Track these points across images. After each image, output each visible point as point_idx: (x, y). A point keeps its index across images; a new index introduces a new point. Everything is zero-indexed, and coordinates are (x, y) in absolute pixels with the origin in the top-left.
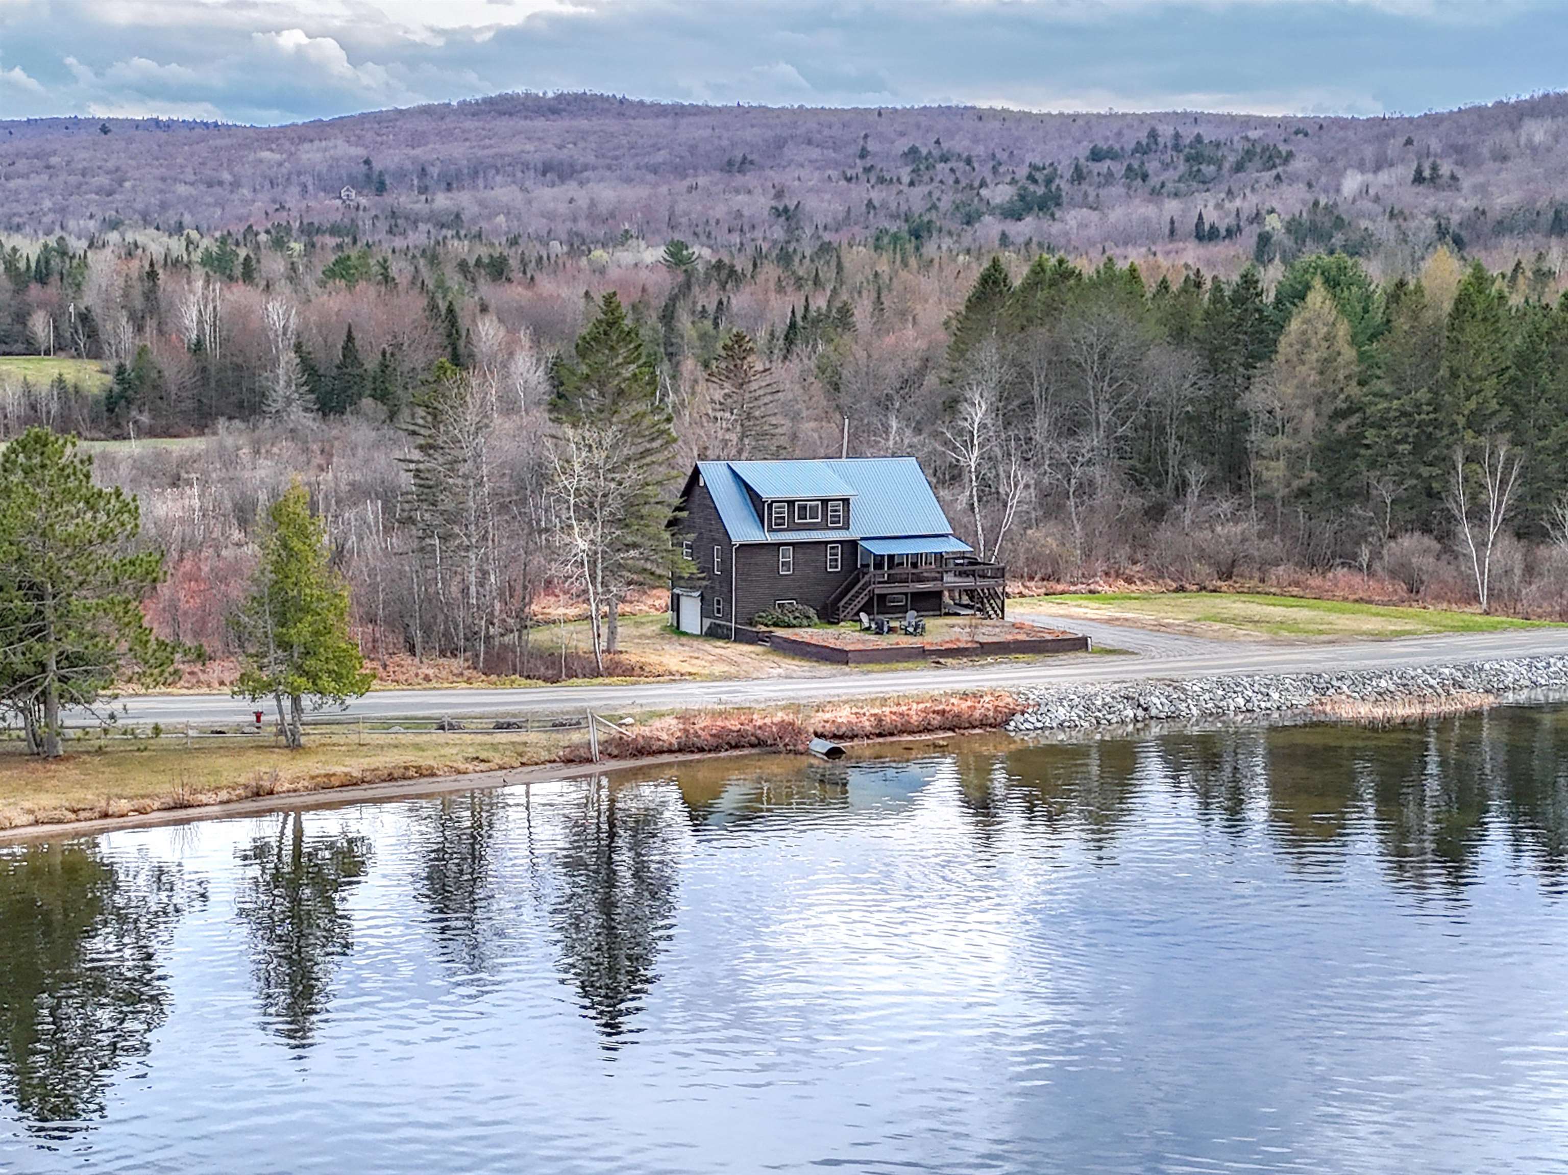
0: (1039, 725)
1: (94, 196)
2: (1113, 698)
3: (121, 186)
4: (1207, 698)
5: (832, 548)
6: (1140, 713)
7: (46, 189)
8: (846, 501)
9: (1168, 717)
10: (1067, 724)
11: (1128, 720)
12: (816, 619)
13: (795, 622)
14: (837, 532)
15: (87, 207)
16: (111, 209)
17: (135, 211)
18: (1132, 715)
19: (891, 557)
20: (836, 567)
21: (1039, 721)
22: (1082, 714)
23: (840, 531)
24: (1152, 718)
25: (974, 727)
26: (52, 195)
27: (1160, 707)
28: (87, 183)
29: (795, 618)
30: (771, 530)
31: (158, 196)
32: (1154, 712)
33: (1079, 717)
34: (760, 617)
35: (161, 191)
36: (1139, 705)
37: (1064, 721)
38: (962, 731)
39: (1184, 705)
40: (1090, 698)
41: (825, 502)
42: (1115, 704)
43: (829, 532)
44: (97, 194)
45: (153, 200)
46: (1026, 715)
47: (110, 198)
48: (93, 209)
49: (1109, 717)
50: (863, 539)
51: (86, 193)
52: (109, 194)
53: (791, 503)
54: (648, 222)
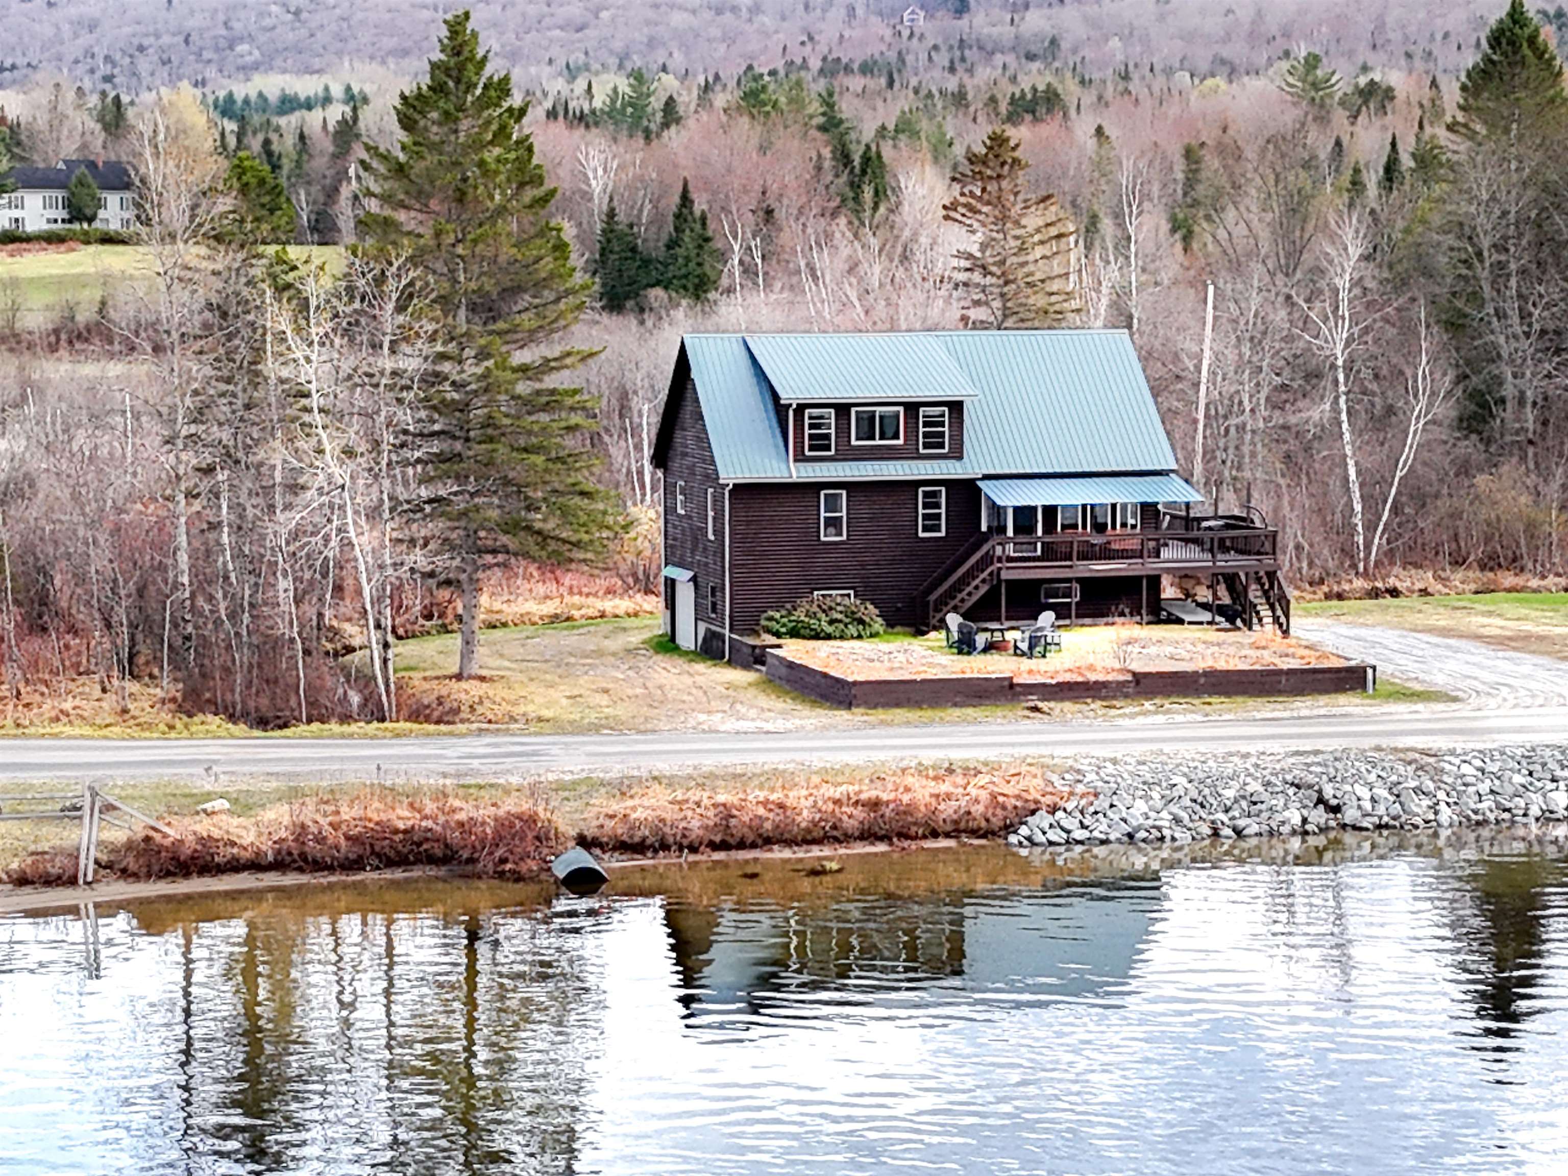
0: (1079, 834)
1: (557, 32)
2: (1267, 784)
3: (597, 17)
4: (1484, 787)
5: (926, 495)
6: (1319, 816)
7: (495, 25)
8: (956, 407)
9: (1379, 827)
10: (1142, 834)
11: (1285, 829)
12: (878, 625)
13: (829, 629)
14: (935, 463)
15: (547, 49)
16: (578, 49)
17: (611, 52)
18: (1296, 820)
19: (1050, 511)
20: (937, 528)
21: (1083, 826)
22: (1184, 815)
23: (943, 463)
24: (1344, 826)
25: (935, 834)
26: (502, 33)
27: (1367, 805)
28: (552, 15)
29: (831, 622)
30: (800, 457)
31: (645, 30)
32: (1350, 815)
33: (1177, 820)
34: (771, 619)
35: (648, 23)
36: (1321, 801)
37: (1138, 829)
38: (906, 844)
39: (1426, 802)
40: (1213, 783)
41: (912, 408)
42: (1265, 796)
43: (920, 463)
44: (562, 28)
45: (636, 34)
46: (1060, 814)
47: (579, 35)
48: (555, 52)
49: (1241, 823)
50: (987, 477)
51: (549, 29)
52: (579, 30)
53: (843, 410)
54: (1338, 41)
